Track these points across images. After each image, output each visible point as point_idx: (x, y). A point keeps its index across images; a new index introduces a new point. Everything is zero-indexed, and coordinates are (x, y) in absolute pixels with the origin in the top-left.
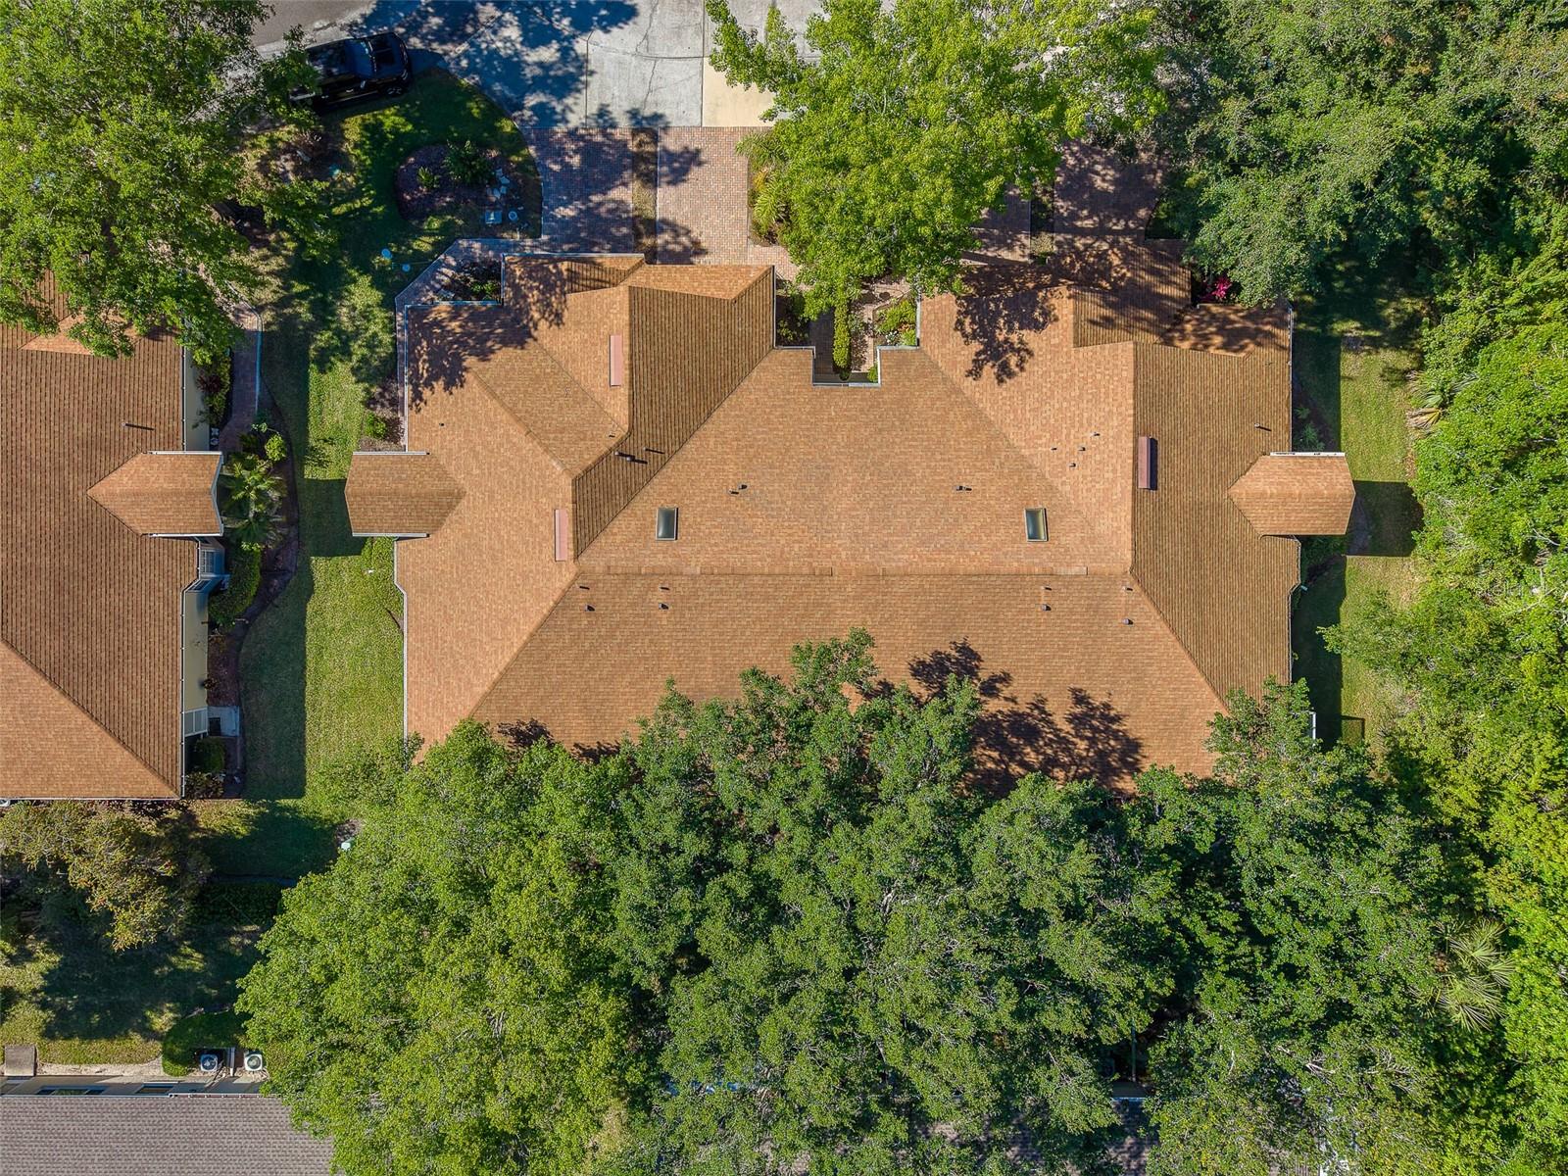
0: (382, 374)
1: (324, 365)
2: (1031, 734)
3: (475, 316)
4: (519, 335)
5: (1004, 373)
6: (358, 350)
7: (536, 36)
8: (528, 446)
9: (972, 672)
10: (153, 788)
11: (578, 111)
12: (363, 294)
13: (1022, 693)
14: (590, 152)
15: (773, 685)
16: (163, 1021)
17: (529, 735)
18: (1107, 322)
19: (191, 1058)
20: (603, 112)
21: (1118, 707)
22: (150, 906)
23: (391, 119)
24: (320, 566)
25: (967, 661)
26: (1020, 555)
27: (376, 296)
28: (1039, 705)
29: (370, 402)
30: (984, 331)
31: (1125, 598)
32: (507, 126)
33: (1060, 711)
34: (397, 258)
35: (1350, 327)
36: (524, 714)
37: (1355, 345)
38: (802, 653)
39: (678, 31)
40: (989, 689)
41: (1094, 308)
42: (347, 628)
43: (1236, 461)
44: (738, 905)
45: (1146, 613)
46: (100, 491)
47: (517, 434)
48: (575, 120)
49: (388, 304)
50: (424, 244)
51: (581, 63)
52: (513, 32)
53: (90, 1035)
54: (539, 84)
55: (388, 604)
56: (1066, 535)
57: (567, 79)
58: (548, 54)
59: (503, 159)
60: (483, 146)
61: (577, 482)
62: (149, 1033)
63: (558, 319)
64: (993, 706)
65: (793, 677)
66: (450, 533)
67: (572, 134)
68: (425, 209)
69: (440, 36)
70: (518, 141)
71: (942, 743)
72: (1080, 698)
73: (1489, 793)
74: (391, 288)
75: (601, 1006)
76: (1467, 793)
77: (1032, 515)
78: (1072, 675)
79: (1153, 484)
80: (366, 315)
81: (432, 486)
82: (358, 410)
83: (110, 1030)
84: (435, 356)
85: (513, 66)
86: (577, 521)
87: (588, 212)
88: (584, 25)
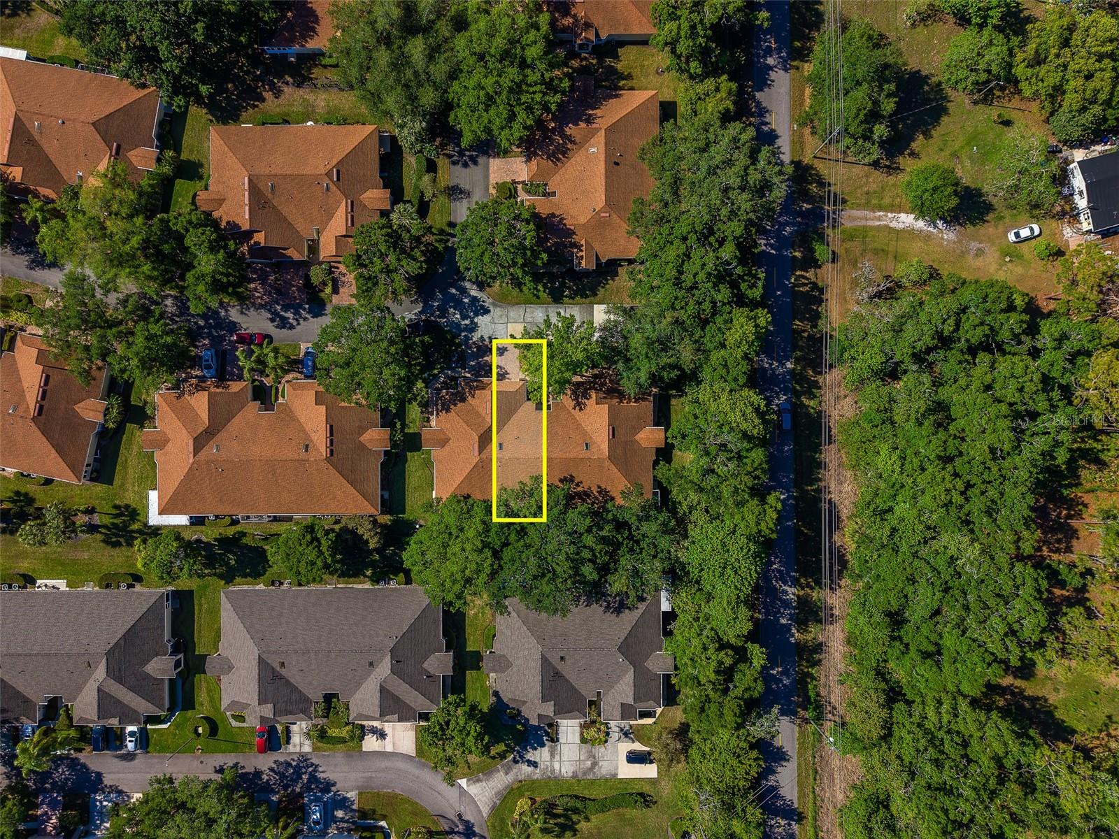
0: (425, 405)
1: (410, 402)
2: (588, 496)
3: (452, 394)
4: (463, 400)
5: (581, 409)
6: (419, 399)
7: (464, 317)
8: (467, 428)
9: (573, 481)
10: (373, 511)
11: (476, 337)
12: (420, 384)
13: (585, 486)
14: (479, 347)
15: (525, 485)
16: (369, 573)
17: (467, 497)
18: (605, 398)
19: (377, 582)
20: (482, 337)
21: (608, 489)
22: (376, 539)
23: (426, 338)
24: (409, 454)
25: (572, 479)
26: (583, 453)
27: (423, 385)
28: (590, 488)
29: (422, 412)
30: (576, 399)
31: (607, 463)
32: (457, 341)
33: (595, 490)
34: (429, 375)
35: (674, 392)
36: (466, 492)
37: (675, 396)
38: (532, 477)
39: (501, 316)
40: (577, 485)
41: (601, 395)
42: (416, 471)
43: (637, 429)
44: (517, 531)
45: (612, 467)
46: (362, 439)
47: (465, 426)
48: (474, 339)
49: (426, 387)
50: (436, 372)
51: (476, 324)
52: (458, 316)
53: (350, 576)
54: (465, 330)
55: (428, 464)
56: (594, 449)
57: (473, 328)
58: (467, 322)
59: (456, 349)
60: (451, 346)
61: (479, 438)
62: (366, 576)
63: (473, 396)
64: (579, 489)
65: (529, 482)
66: (447, 448)
67: (474, 343)
68: (436, 362)
69: (439, 317)
70: (460, 345)
71: (561, 497)
72: (599, 487)
73: (691, 508)
74: (427, 383)
75: (488, 553)
76: (685, 508)
77: (587, 444)
78: (596, 481)
79: (613, 437)
80: (421, 390)
81: (443, 436)
82: (419, 415)
83: (356, 575)
84: (443, 405)
85: (458, 325)
86: (479, 447)
87: (479, 363)
88: (476, 315)
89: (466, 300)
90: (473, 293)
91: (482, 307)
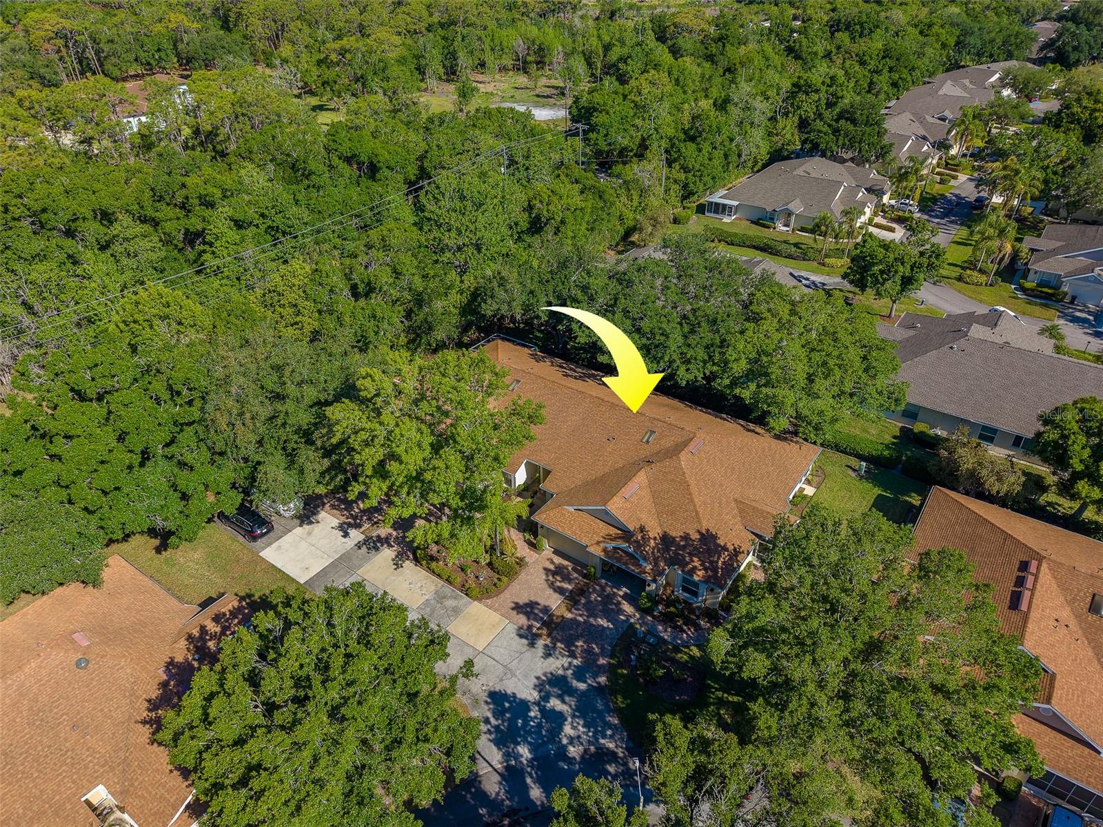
7: (557, 719)
11: (558, 664)
14: (569, 643)
20: (547, 655)
32: (605, 681)
48: (565, 661)
51: (540, 687)
52: (568, 729)
54: (570, 691)
57: (554, 684)
58: (555, 703)
59: (622, 667)
67: (572, 655)
69: (614, 758)
70: (607, 671)
85: (581, 711)
87: (590, 615)
88: (524, 706)
89: (524, 752)
90: (495, 756)
91: (498, 714)
